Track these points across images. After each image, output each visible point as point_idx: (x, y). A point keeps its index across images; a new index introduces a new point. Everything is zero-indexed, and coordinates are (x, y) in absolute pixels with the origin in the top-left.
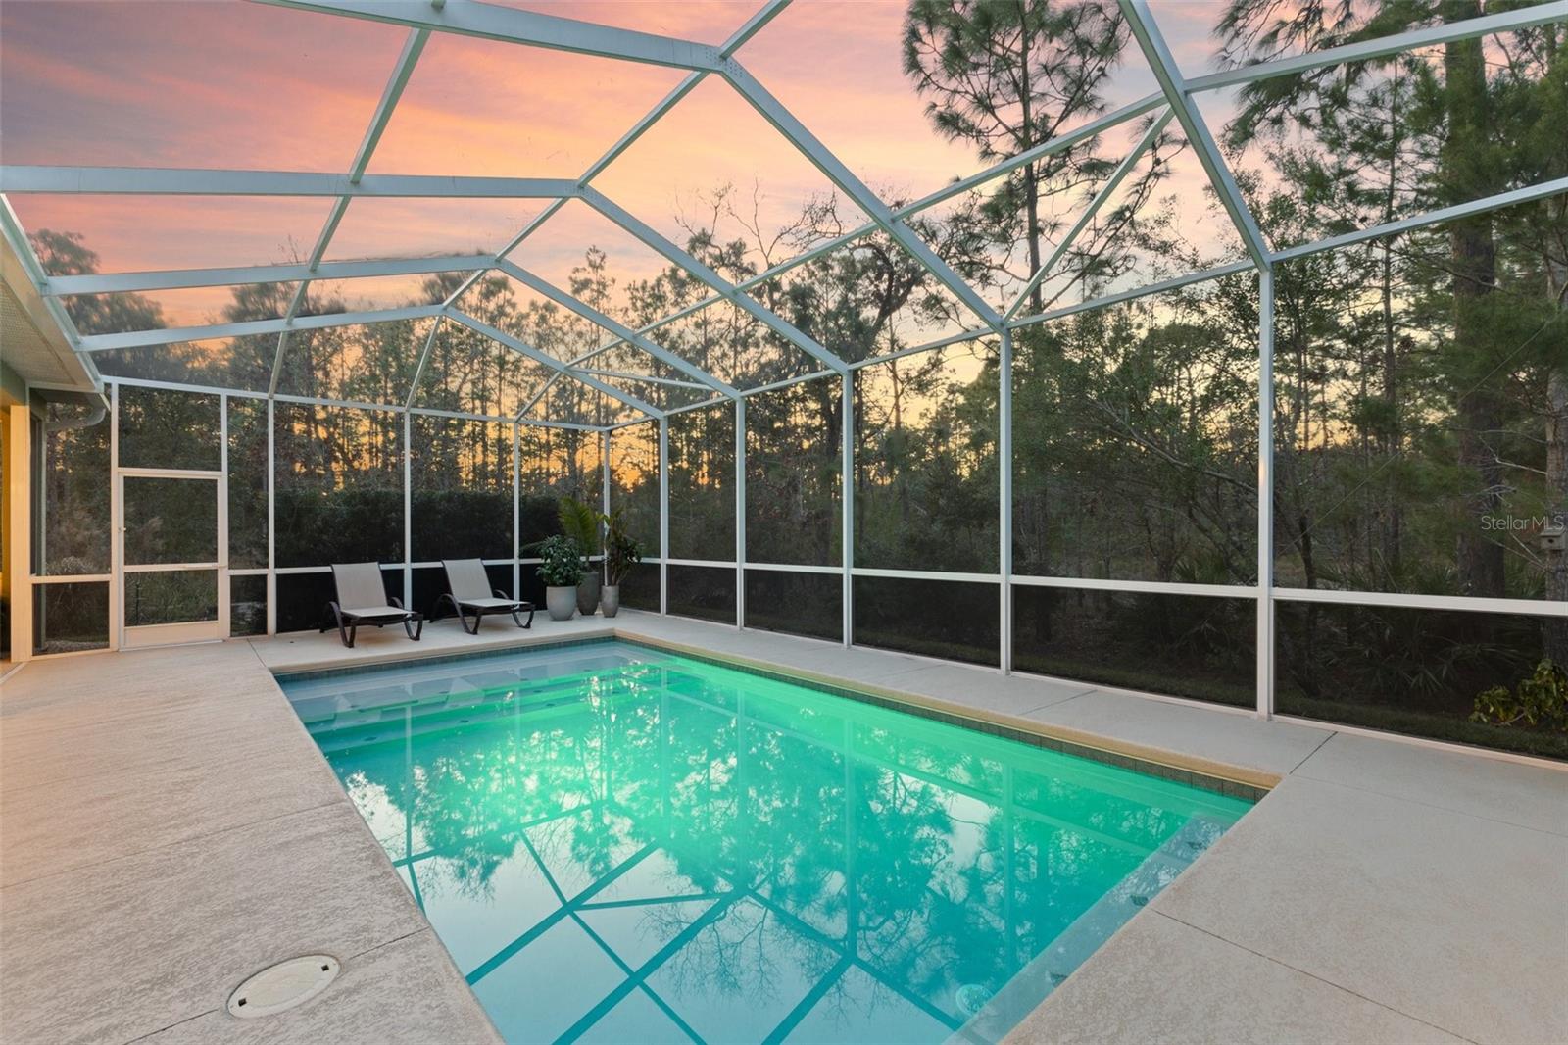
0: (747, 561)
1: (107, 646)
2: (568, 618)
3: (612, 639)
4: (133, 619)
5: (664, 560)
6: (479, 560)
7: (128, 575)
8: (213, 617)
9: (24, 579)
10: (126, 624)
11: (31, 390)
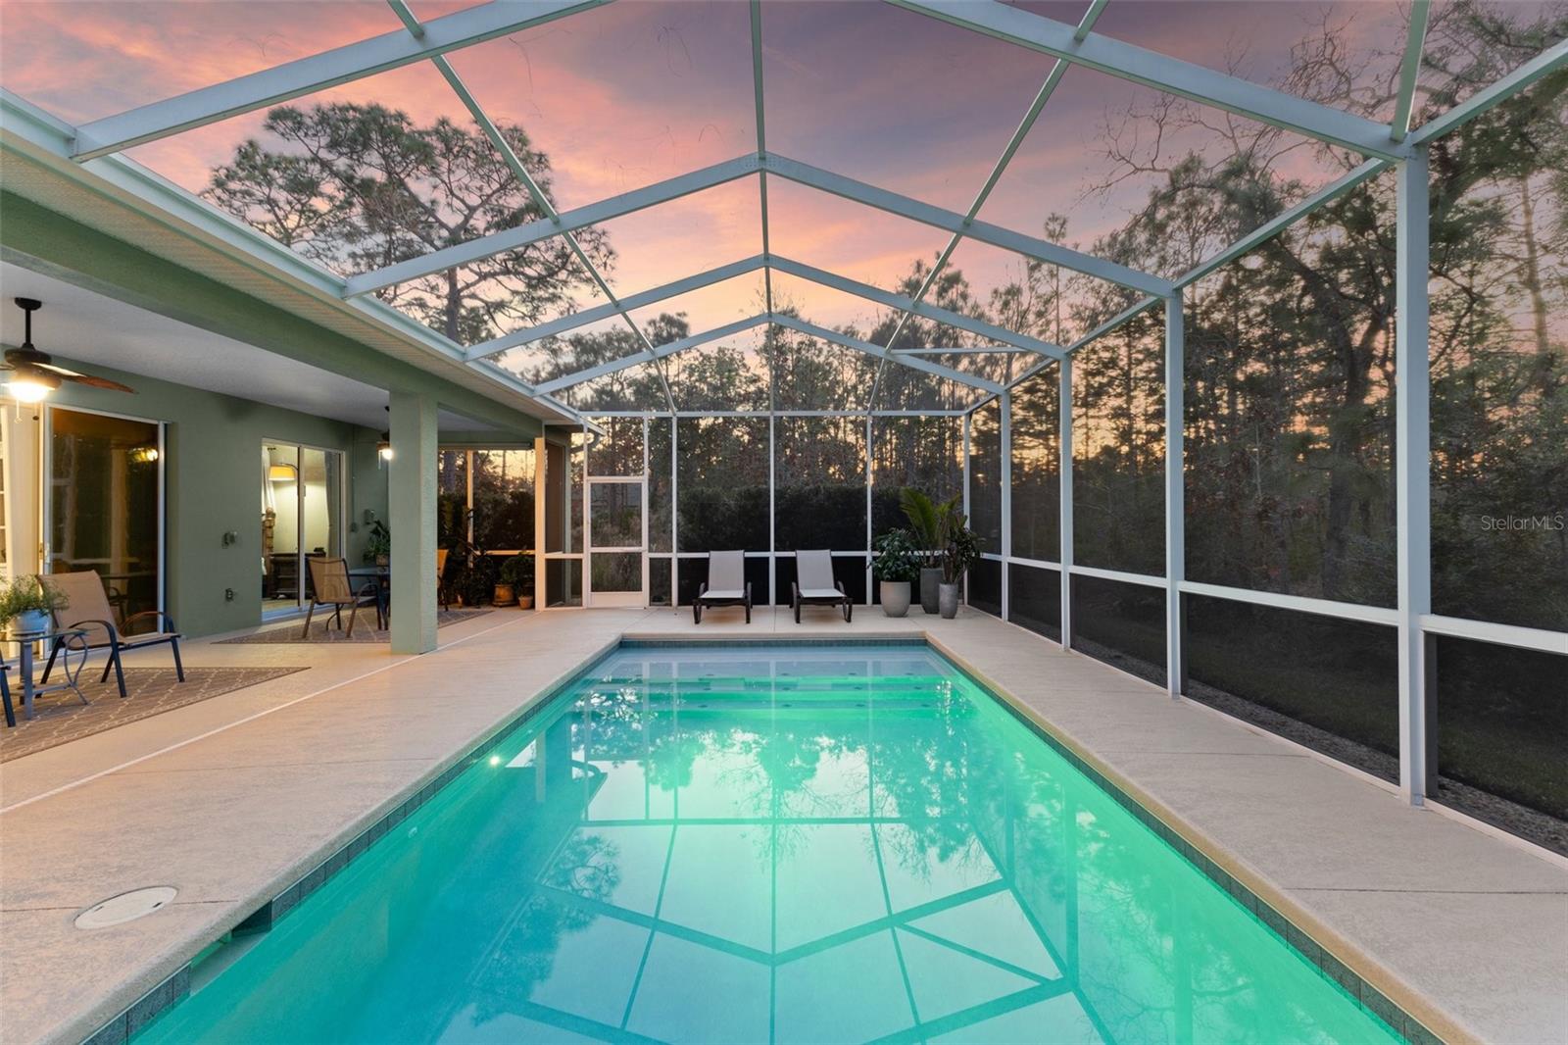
0: (1076, 563)
1: (581, 605)
2: (902, 615)
3: (922, 643)
4: (596, 588)
5: (1006, 558)
6: (828, 551)
7: (592, 554)
8: (640, 589)
9: (541, 555)
10: (592, 591)
11: (546, 426)
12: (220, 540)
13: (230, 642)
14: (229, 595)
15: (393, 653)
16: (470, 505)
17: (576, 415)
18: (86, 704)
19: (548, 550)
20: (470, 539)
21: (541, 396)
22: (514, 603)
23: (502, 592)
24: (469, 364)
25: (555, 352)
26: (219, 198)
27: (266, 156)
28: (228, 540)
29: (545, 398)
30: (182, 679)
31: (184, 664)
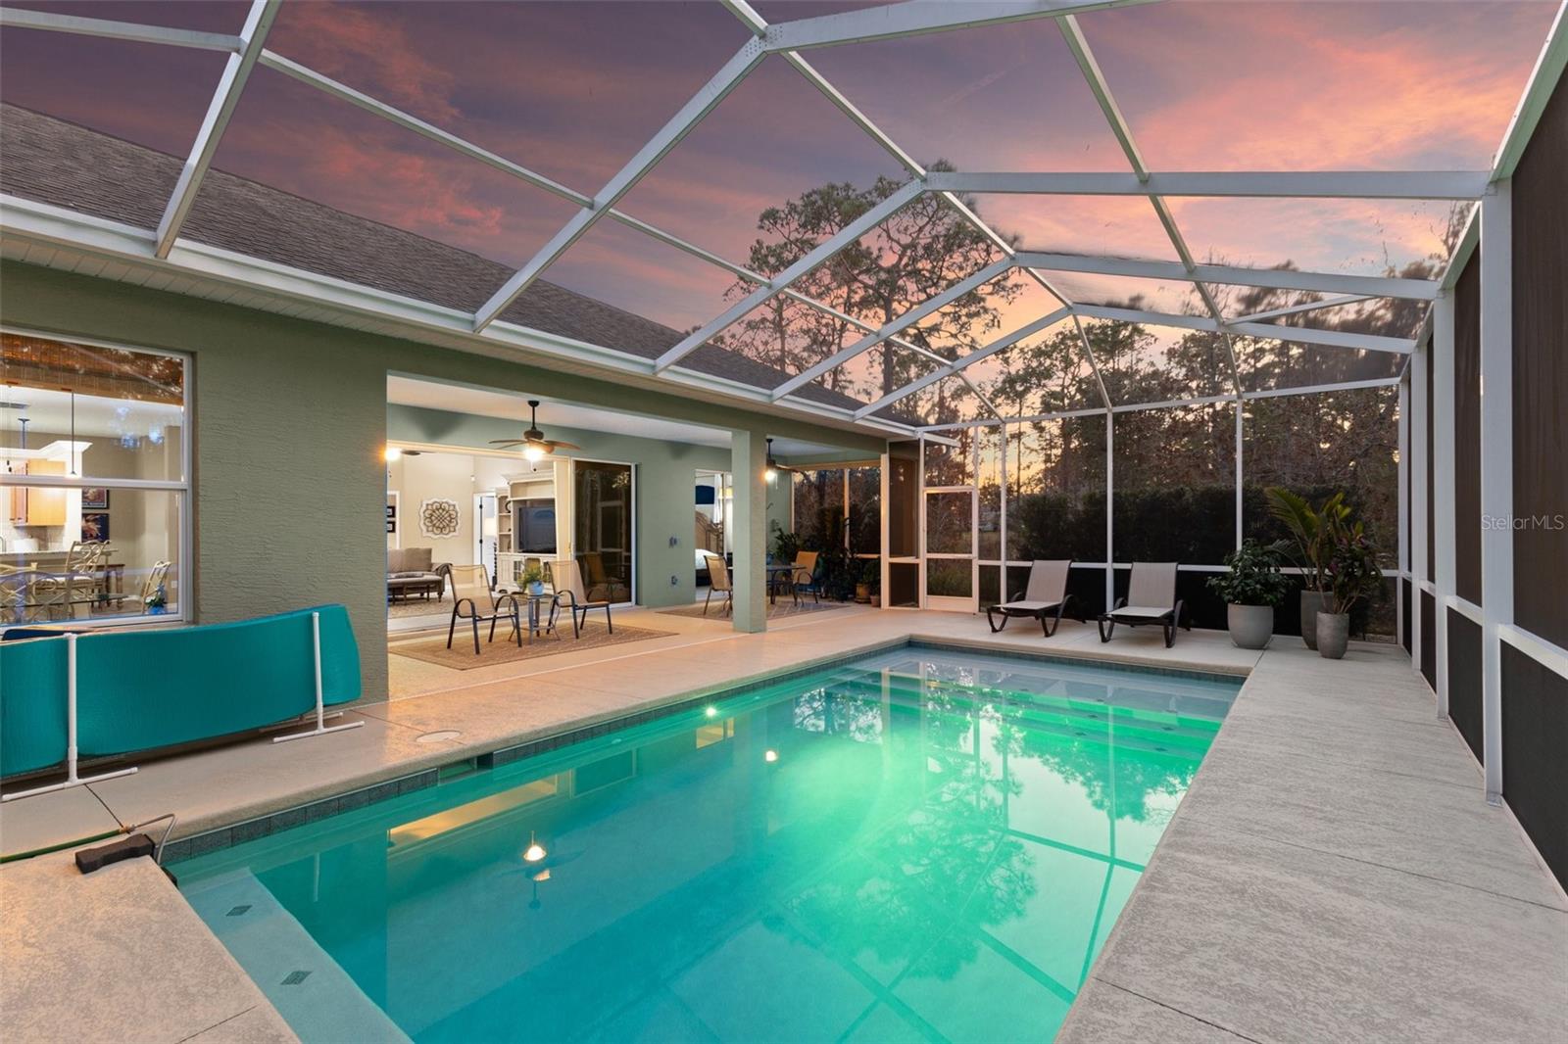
1: (918, 607)
2: (1258, 647)
3: (1243, 680)
4: (930, 591)
6: (1175, 564)
7: (929, 560)
8: (971, 596)
9: (886, 559)
10: (928, 593)
11: (891, 444)
12: (668, 543)
13: (669, 613)
14: (674, 581)
15: (734, 630)
16: (847, 515)
17: (914, 431)
18: (559, 640)
19: (892, 554)
20: (847, 545)
21: (863, 418)
22: (868, 602)
23: (861, 590)
24: (777, 403)
25: (1006, 361)
26: (742, 288)
27: (767, 248)
28: (673, 542)
29: (867, 420)
30: (611, 632)
31: (612, 622)
